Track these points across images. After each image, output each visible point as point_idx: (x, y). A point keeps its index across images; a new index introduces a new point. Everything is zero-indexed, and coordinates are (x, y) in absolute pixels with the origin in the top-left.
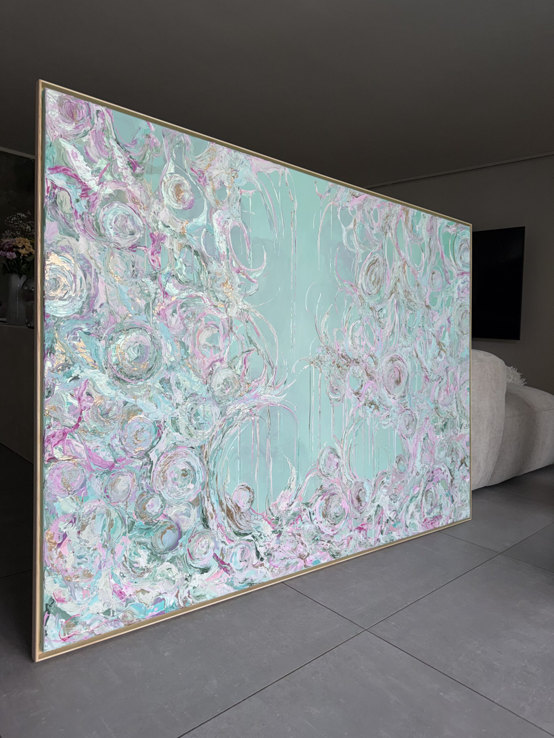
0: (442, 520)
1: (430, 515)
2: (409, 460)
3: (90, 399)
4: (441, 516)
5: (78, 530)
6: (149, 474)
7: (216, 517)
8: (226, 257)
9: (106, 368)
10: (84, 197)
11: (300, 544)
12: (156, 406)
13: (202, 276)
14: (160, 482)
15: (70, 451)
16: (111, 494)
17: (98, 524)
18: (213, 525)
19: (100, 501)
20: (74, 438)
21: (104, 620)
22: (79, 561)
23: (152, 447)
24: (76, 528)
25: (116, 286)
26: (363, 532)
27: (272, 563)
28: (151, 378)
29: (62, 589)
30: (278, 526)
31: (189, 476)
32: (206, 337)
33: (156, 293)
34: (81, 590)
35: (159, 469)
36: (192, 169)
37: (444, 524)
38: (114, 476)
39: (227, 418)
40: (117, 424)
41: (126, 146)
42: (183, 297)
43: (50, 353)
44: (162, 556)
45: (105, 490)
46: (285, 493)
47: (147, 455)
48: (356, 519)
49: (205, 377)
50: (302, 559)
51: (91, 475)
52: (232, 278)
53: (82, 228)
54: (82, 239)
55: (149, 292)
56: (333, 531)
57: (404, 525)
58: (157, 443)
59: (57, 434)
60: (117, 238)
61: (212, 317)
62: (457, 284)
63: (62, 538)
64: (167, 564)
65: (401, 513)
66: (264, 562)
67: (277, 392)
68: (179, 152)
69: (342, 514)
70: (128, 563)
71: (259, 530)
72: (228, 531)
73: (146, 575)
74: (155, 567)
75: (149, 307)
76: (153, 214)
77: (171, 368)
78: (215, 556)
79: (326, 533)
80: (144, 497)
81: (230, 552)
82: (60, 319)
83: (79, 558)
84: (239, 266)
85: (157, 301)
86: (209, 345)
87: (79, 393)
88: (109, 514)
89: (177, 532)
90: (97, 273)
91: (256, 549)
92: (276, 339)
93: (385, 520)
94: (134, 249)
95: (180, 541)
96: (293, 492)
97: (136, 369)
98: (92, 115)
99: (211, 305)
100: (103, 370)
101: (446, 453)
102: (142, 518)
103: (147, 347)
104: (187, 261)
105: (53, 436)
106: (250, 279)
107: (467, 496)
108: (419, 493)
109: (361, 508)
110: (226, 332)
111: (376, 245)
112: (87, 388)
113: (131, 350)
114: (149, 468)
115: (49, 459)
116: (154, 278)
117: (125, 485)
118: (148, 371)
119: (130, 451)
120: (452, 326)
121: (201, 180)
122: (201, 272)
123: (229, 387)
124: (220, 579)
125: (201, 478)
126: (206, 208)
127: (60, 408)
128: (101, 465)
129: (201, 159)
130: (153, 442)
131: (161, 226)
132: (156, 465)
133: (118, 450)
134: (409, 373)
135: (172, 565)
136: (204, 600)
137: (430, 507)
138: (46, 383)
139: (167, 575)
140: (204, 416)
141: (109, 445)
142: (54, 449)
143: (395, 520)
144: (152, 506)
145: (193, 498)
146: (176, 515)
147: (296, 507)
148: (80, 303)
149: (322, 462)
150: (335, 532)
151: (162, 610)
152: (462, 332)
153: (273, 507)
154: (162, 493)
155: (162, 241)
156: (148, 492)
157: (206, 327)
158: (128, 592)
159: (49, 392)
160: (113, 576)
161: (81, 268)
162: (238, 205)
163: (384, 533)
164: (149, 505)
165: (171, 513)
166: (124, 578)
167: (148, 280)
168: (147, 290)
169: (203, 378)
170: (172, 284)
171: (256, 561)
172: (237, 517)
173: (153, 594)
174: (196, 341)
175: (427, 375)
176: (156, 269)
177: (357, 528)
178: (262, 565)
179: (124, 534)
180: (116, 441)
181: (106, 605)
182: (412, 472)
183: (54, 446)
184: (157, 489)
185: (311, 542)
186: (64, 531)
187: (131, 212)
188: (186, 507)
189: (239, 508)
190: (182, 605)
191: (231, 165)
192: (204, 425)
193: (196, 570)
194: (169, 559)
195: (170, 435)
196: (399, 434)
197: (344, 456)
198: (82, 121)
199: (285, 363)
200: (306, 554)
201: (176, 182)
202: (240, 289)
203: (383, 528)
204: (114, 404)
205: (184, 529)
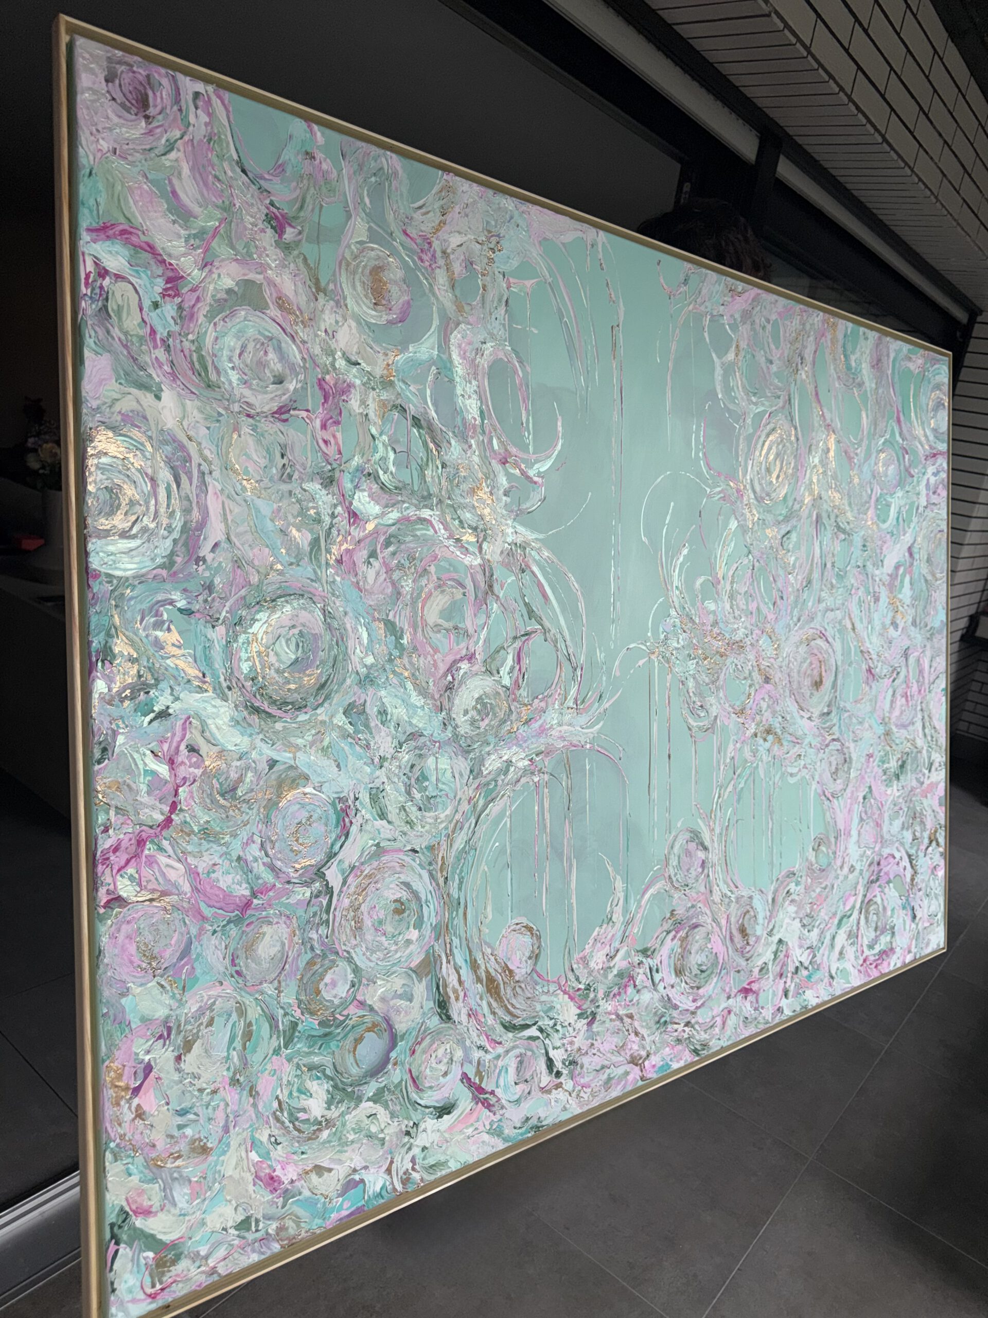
0: (895, 957)
1: (873, 949)
2: (836, 843)
3: (194, 759)
4: (892, 950)
5: (176, 1054)
6: (325, 917)
7: (465, 995)
8: (479, 430)
9: (229, 688)
10: (169, 295)
11: (633, 1035)
12: (338, 766)
13: (428, 473)
14: (348, 930)
15: (153, 879)
16: (247, 966)
17: (219, 1035)
18: (459, 1014)
19: (221, 984)
20: (161, 849)
21: (236, 1242)
22: (180, 1120)
23: (331, 856)
24: (171, 1048)
25: (246, 501)
26: (751, 997)
27: (578, 1079)
28: (326, 705)
29: (145, 1186)
30: (588, 1003)
31: (408, 912)
32: (440, 607)
33: (333, 516)
34: (187, 1183)
35: (346, 902)
36: (405, 233)
37: (899, 965)
38: (252, 927)
39: (484, 781)
40: (255, 810)
41: (262, 178)
42: (391, 522)
43: (103, 661)
44: (356, 1089)
45: (233, 960)
46: (602, 931)
47: (319, 873)
48: (738, 972)
49: (437, 696)
50: (636, 1065)
51: (201, 929)
52: (492, 476)
53: (167, 368)
54: (167, 395)
55: (318, 514)
56: (694, 1001)
57: (827, 974)
58: (341, 847)
59: (124, 845)
60: (247, 392)
61: (450, 565)
62: (926, 477)
63: (141, 1075)
64: (367, 1106)
65: (821, 951)
66: (562, 1079)
67: (583, 719)
68: (377, 192)
69: (712, 964)
70: (285, 1114)
71: (551, 1014)
72: (490, 1022)
73: (325, 1134)
74: (342, 1115)
75: (319, 547)
76: (323, 334)
77: (367, 681)
78: (465, 1077)
79: (683, 1006)
80: (316, 968)
81: (496, 1066)
82: (123, 582)
83: (181, 1115)
84: (506, 450)
85: (334, 532)
86: (446, 625)
87: (170, 747)
88: (241, 1011)
89: (386, 1035)
90: (203, 474)
91: (547, 1053)
92: (582, 606)
93: (791, 968)
94: (284, 417)
95: (393, 1055)
96: (619, 927)
97: (292, 686)
98: (183, 103)
99: (448, 538)
100: (223, 693)
101: (903, 823)
102: (312, 1013)
103: (315, 636)
104: (397, 441)
105: (116, 850)
106: (528, 478)
107: (940, 905)
108: (853, 907)
109: (748, 948)
110: (480, 595)
111: (779, 397)
112: (188, 736)
113: (281, 645)
114: (325, 903)
115: (108, 902)
116: (329, 481)
117: (274, 946)
118: (318, 689)
119: (284, 869)
120: (915, 563)
121: (425, 257)
122: (427, 465)
123: (487, 715)
124: (476, 1125)
125: (433, 914)
126: (436, 323)
127: (128, 786)
128: (222, 904)
129: (424, 210)
130: (332, 845)
131: (341, 363)
132: (339, 895)
133: (260, 869)
134: (839, 663)
135: (378, 1106)
136: (444, 1173)
137: (872, 935)
138: (95, 729)
139: (368, 1130)
140: (437, 779)
141: (239, 858)
142: (118, 877)
143: (810, 968)
144: (334, 984)
145: (416, 961)
146: (383, 999)
147: (624, 959)
148: (169, 543)
149: (674, 862)
150: (699, 1003)
151: (360, 1204)
152: (934, 575)
153: (578, 963)
154: (354, 955)
155: (344, 397)
156: (324, 956)
157: (439, 586)
158: (287, 1175)
159: (104, 750)
160: (254, 1144)
161: (168, 461)
162: (503, 312)
163: (790, 994)
164: (326, 985)
165: (373, 997)
166: (279, 1147)
167: (314, 487)
168: (314, 508)
169: (433, 698)
170: (366, 494)
171: (546, 1079)
172: (506, 992)
173: (341, 1172)
174: (419, 619)
175: (872, 666)
176: (331, 460)
177: (740, 991)
178: (558, 1086)
179: (277, 1052)
180: (255, 850)
181: (240, 1209)
182: (842, 867)
183: (119, 870)
184: (344, 948)
185: (655, 1027)
186: (147, 1058)
187: (276, 331)
188: (403, 982)
189: (511, 972)
190: (399, 1187)
191: (488, 222)
192: (438, 800)
193: (427, 1110)
194: (371, 1094)
195: (368, 827)
196: (819, 791)
197: (716, 845)
198: (160, 117)
199: (600, 656)
200: (644, 1053)
201: (373, 263)
202: (508, 500)
203: (787, 986)
204: (248, 768)
205: (401, 1026)
